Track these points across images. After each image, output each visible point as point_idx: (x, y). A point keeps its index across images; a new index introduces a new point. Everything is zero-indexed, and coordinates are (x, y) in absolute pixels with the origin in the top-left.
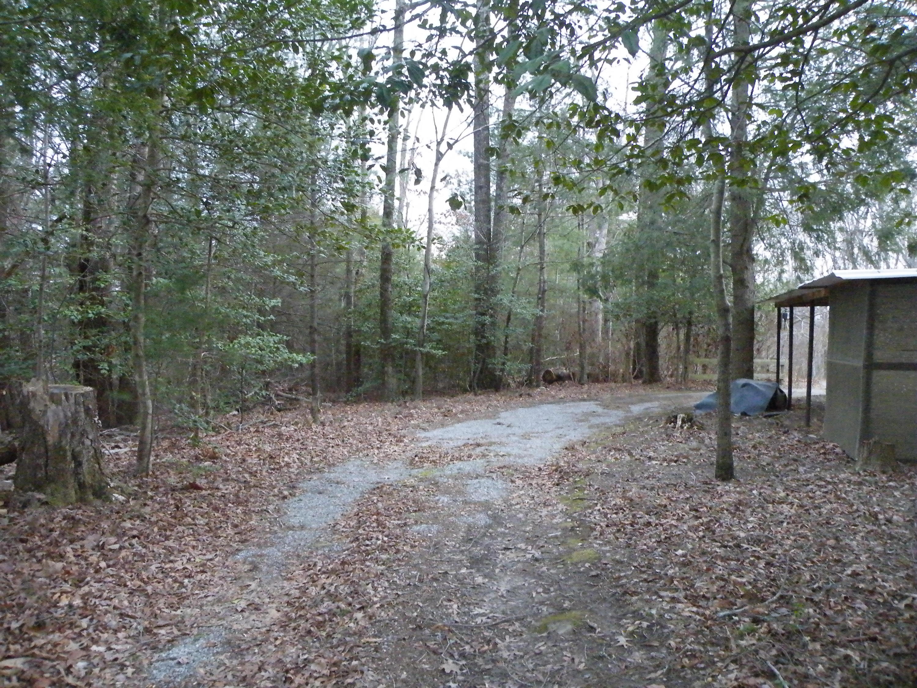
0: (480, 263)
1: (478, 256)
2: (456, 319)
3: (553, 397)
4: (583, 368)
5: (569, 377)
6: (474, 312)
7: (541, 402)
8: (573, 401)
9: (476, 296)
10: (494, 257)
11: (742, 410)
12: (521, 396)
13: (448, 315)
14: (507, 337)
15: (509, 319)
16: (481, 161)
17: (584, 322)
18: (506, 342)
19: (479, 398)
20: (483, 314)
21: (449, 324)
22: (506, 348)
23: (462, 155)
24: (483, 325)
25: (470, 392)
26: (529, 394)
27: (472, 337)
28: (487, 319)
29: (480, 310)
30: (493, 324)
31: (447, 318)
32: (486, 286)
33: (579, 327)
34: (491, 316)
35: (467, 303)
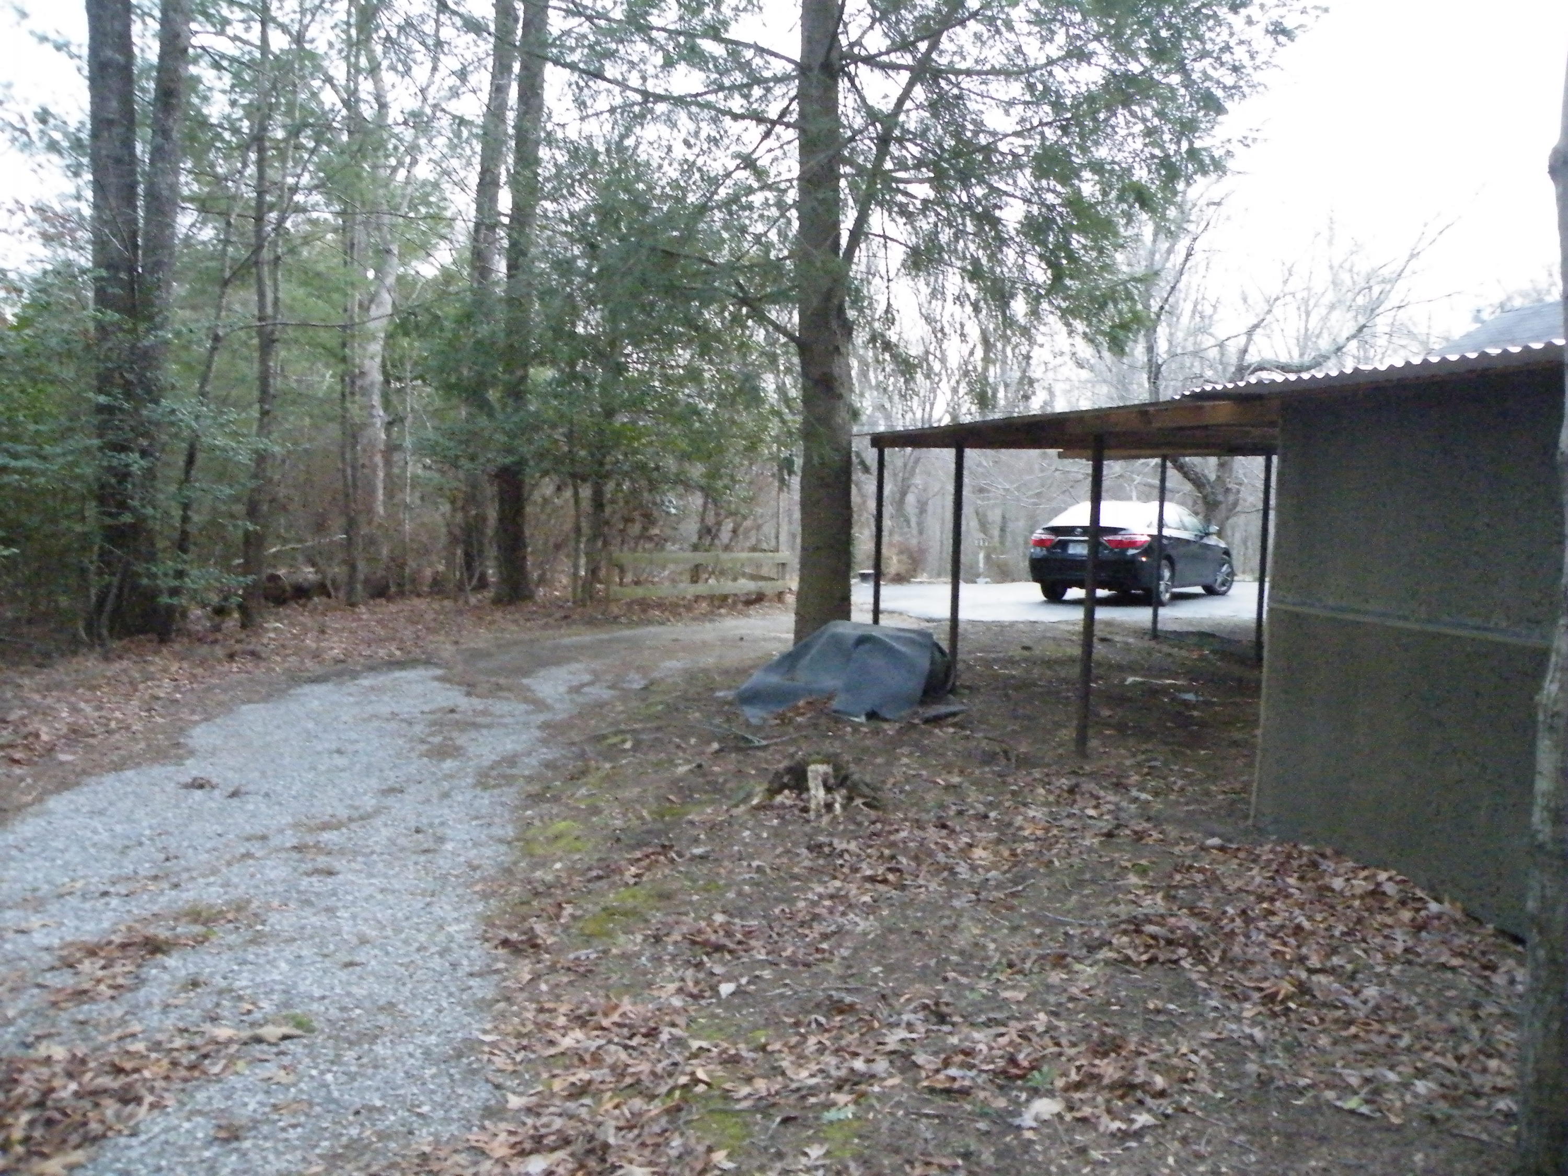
0: (112, 316)
1: (102, 298)
2: (44, 458)
3: (316, 655)
4: (353, 567)
5: (322, 589)
6: (96, 442)
7: (296, 679)
8: (372, 668)
9: (102, 399)
10: (149, 304)
11: (868, 708)
12: (231, 657)
13: (20, 448)
14: (186, 507)
15: (190, 460)
16: (109, 53)
17: (354, 468)
18: (185, 519)
19: (117, 666)
20: (122, 448)
21: (24, 471)
22: (185, 535)
23: (49, 47)
24: (123, 475)
25: (91, 647)
26: (253, 654)
27: (91, 509)
28: (136, 463)
29: (111, 436)
30: (150, 474)
31: (16, 456)
32: (130, 376)
33: (345, 477)
34: (144, 454)
35: (74, 417)
